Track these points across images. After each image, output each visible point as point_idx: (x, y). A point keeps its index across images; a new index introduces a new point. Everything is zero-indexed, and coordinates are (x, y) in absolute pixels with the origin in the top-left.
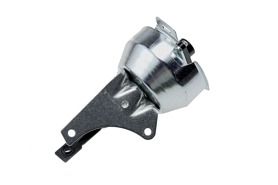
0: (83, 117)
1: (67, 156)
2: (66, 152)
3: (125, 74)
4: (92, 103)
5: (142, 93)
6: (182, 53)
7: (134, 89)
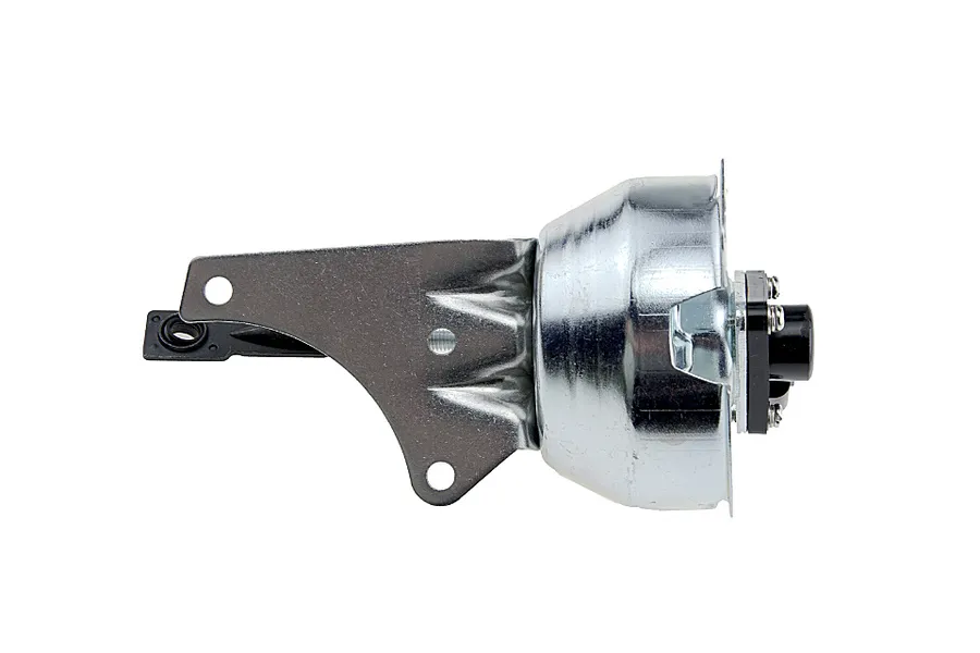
0: (289, 276)
1: (167, 347)
2: (177, 335)
3: (521, 257)
4: (349, 258)
5: (525, 353)
6: (742, 336)
7: (513, 322)
